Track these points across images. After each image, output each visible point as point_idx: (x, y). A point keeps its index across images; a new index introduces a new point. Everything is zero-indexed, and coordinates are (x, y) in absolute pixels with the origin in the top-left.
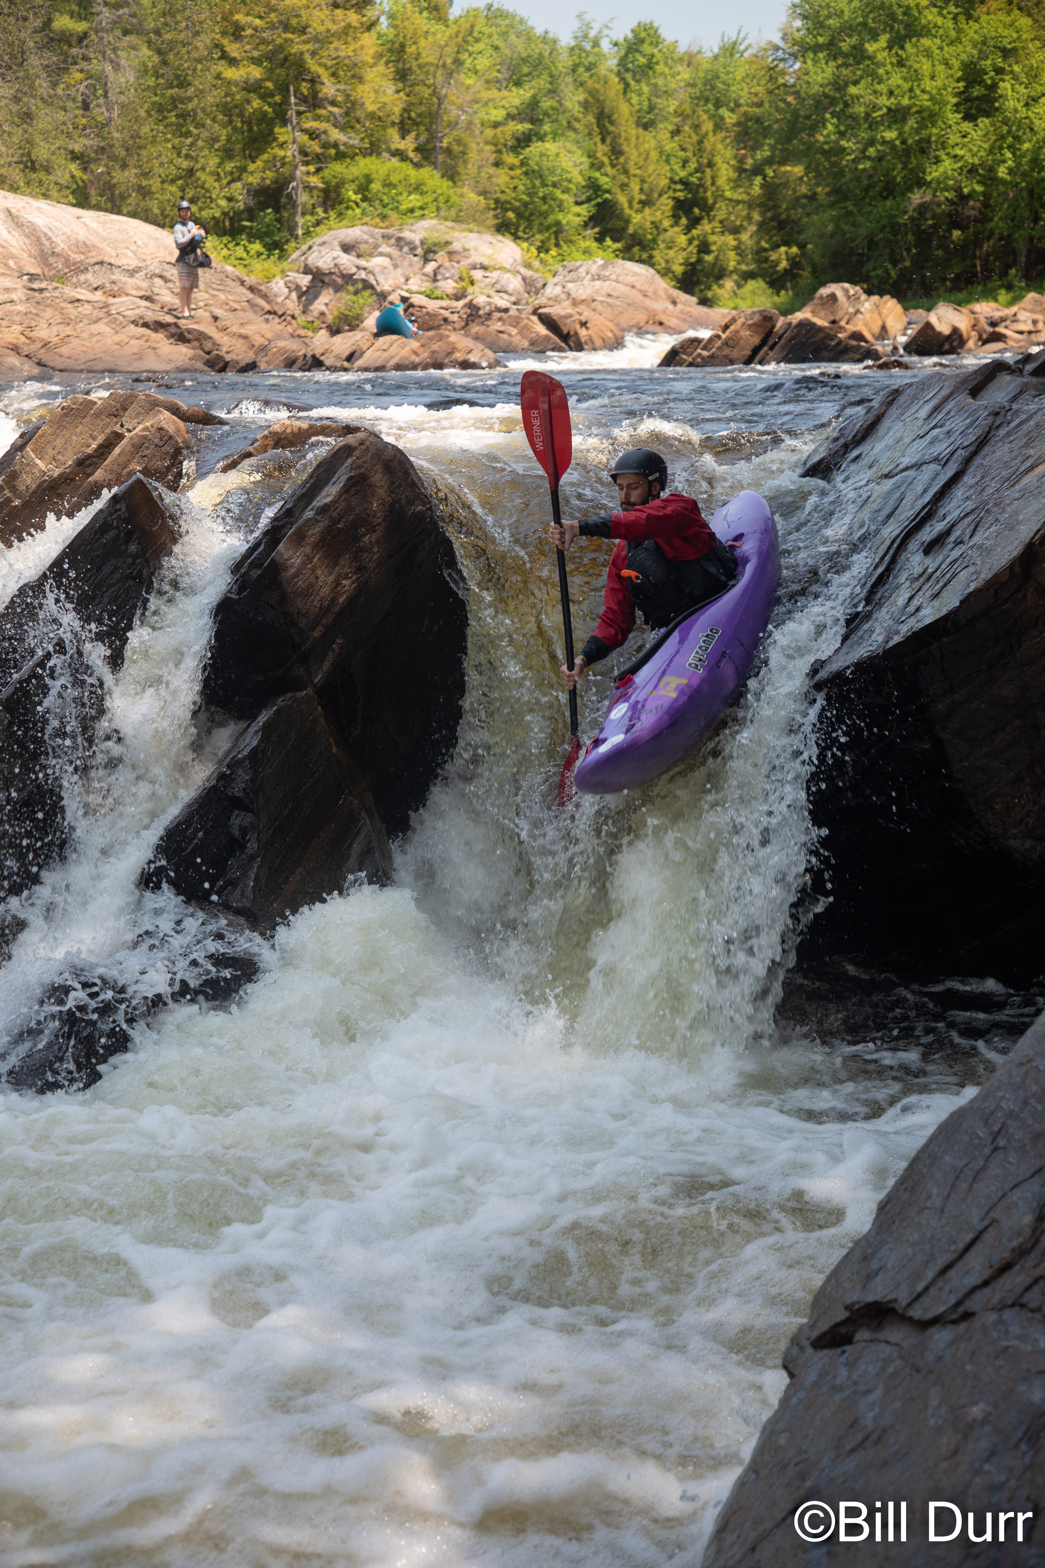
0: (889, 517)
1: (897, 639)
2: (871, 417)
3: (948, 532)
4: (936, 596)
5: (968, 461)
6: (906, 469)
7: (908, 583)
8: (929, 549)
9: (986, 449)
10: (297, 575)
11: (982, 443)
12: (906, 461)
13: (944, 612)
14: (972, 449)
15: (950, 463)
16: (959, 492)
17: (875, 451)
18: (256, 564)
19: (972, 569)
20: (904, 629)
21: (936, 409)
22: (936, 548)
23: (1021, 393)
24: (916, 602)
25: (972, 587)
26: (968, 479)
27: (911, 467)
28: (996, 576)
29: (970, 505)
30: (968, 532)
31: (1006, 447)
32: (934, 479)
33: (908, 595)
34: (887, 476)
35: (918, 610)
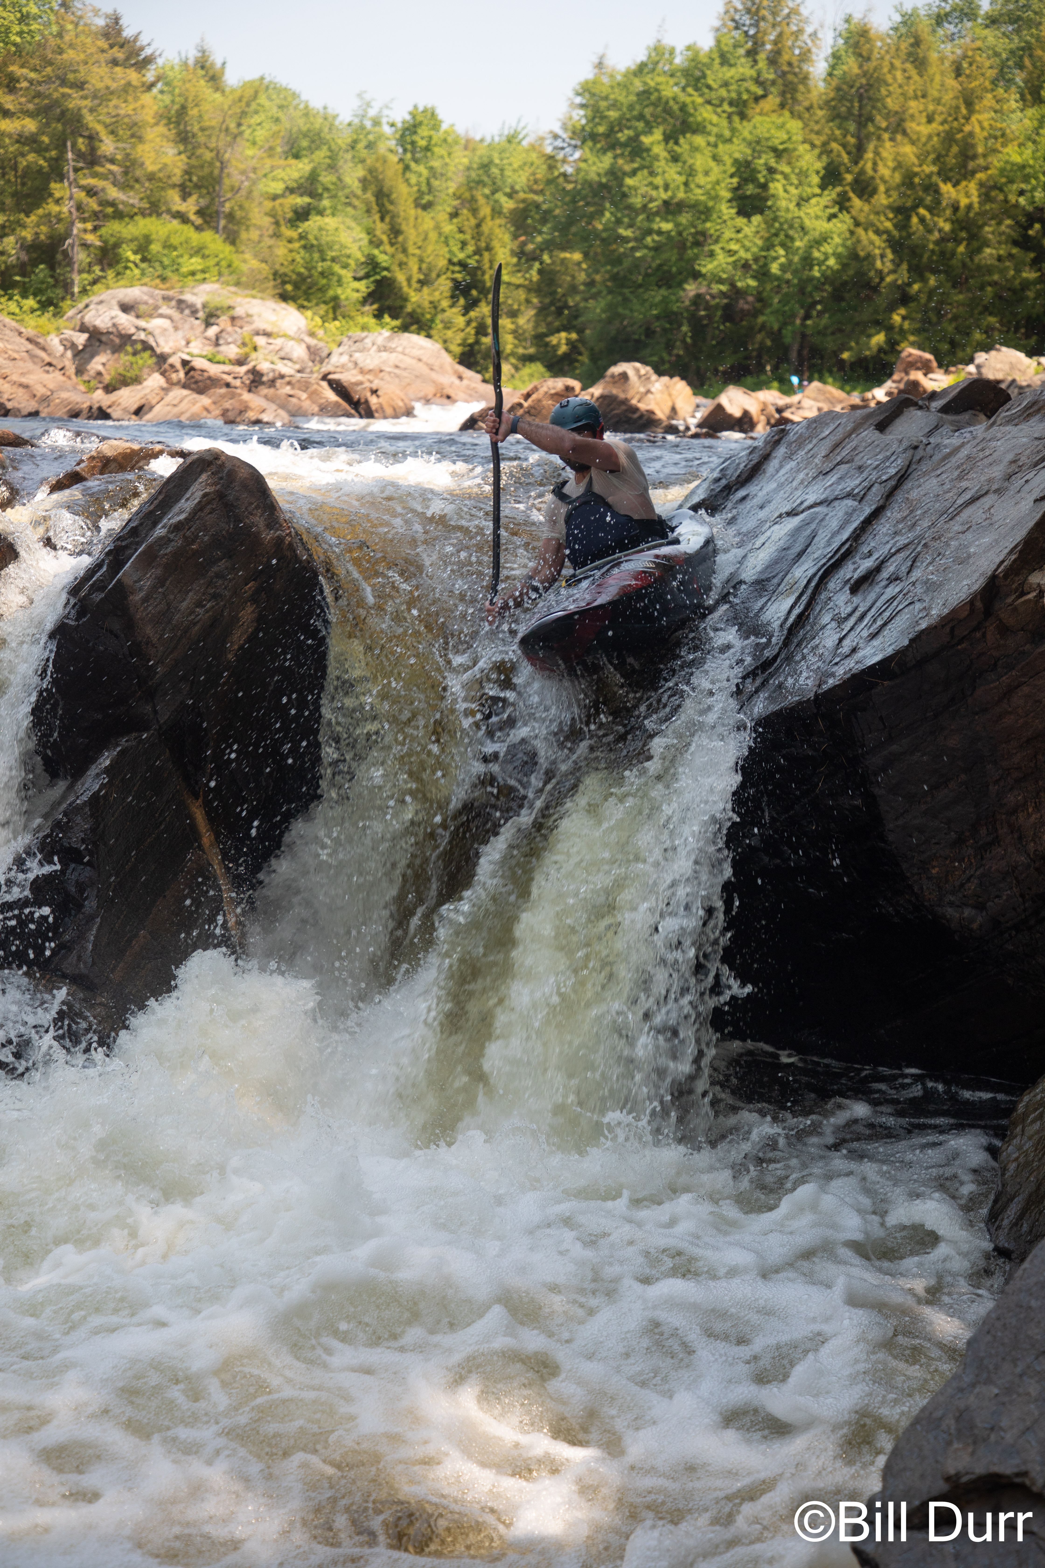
0: (800, 555)
1: (831, 682)
2: (756, 458)
3: (878, 569)
4: (873, 636)
5: (889, 496)
6: (814, 505)
7: (834, 624)
8: (856, 587)
9: (909, 484)
10: (145, 600)
11: (902, 477)
12: (811, 499)
13: (890, 651)
14: (893, 483)
15: (867, 499)
16: (883, 527)
17: (764, 492)
18: (99, 587)
19: (918, 606)
20: (841, 671)
21: (837, 446)
22: (865, 586)
23: (937, 427)
24: (847, 644)
25: (924, 625)
26: (893, 514)
27: (821, 503)
28: (953, 611)
29: (900, 540)
30: (904, 569)
31: (934, 481)
32: (851, 515)
33: (837, 636)
34: (791, 514)
35: (854, 650)
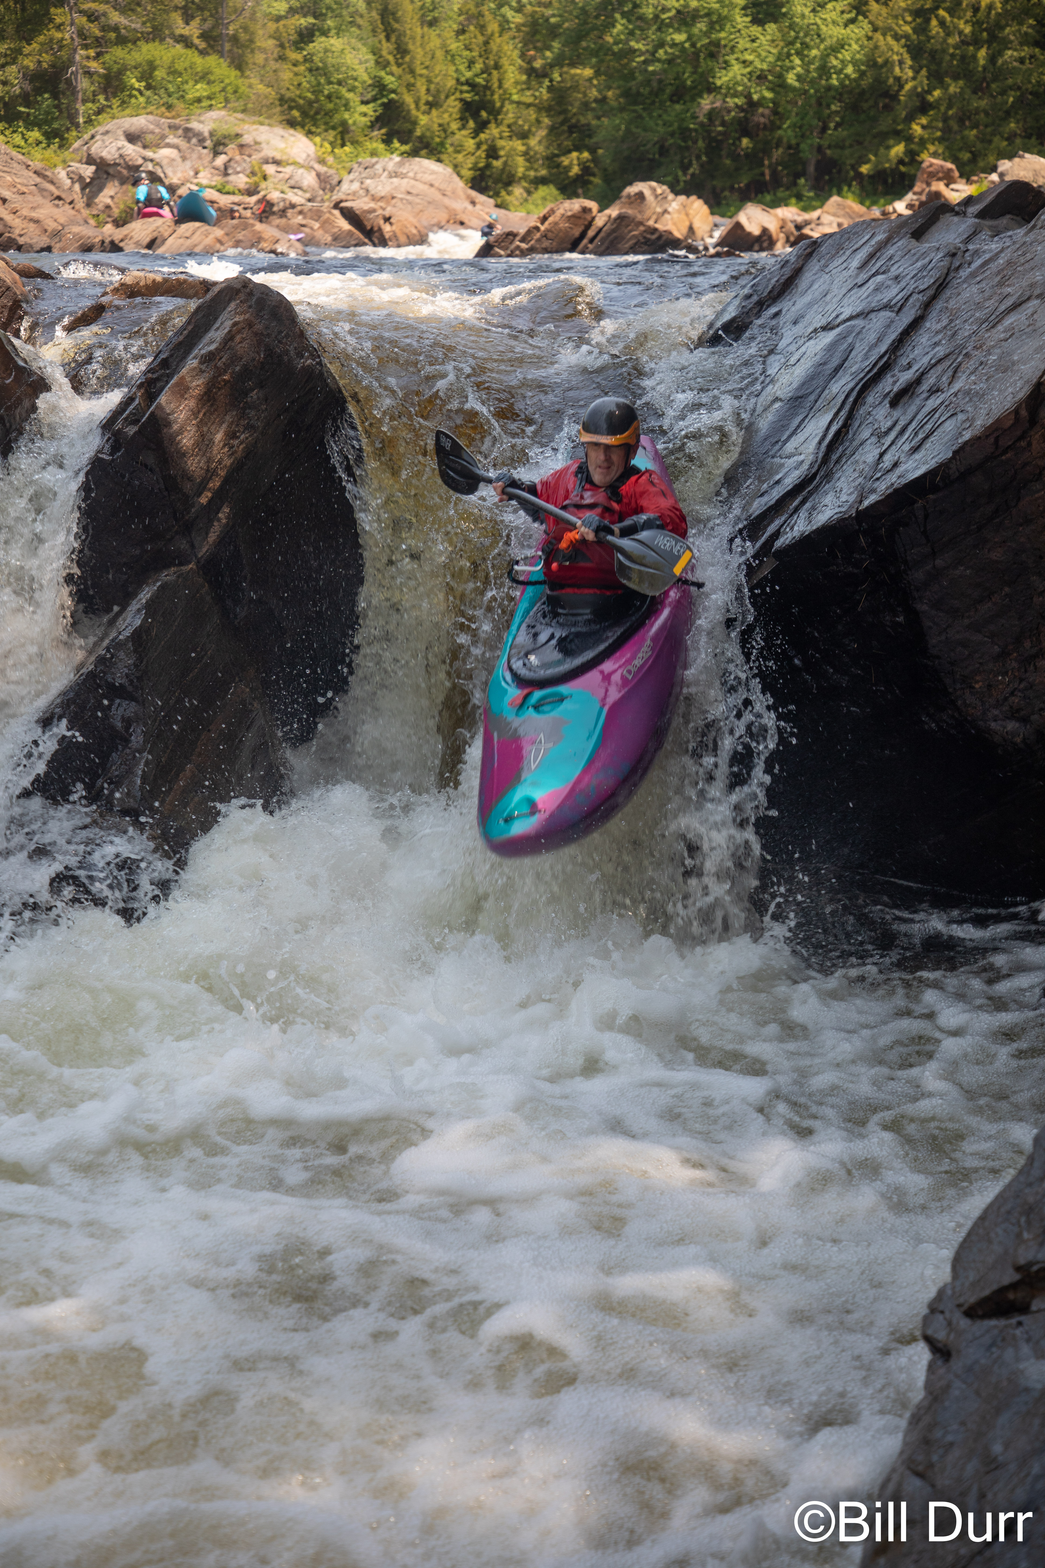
0: (837, 370)
1: (874, 498)
2: (788, 271)
3: (918, 381)
4: (915, 450)
5: (927, 306)
6: (851, 318)
7: (874, 439)
8: (896, 400)
9: (948, 293)
10: (181, 431)
11: (941, 286)
12: (847, 312)
13: (932, 464)
14: (931, 292)
15: (905, 309)
16: (923, 339)
17: (798, 306)
18: (132, 419)
19: (961, 417)
20: (883, 487)
21: (873, 256)
22: (905, 399)
23: (975, 233)
24: (889, 459)
25: (966, 436)
26: (931, 324)
27: (857, 316)
28: (997, 421)
29: (940, 351)
30: (946, 380)
31: (975, 289)
32: (888, 326)
33: (878, 451)
34: (826, 328)
35: (896, 465)
